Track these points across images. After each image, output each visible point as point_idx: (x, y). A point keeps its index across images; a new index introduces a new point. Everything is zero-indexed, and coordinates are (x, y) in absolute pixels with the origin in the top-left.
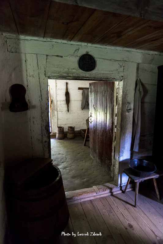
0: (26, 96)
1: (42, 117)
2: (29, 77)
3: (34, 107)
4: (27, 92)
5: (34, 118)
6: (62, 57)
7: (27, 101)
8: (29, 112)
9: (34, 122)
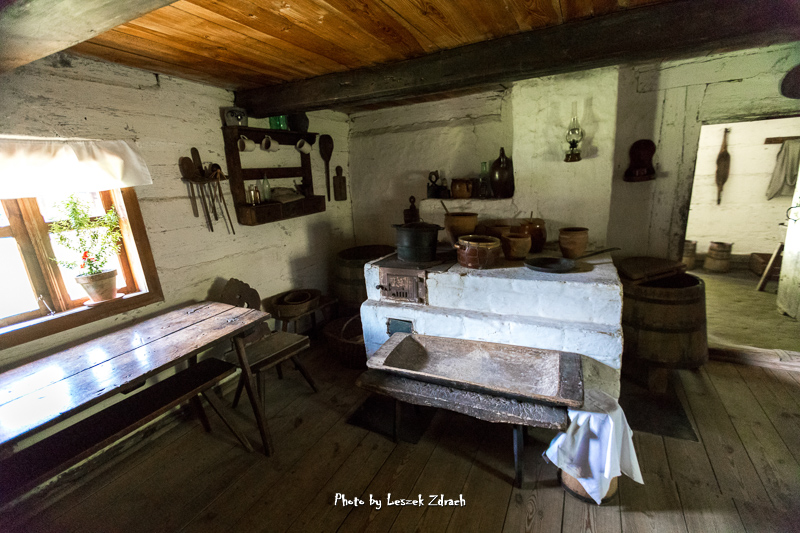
0: (654, 158)
1: (676, 192)
2: (664, 127)
3: (665, 175)
4: (657, 152)
5: (661, 193)
6: (740, 80)
7: (654, 165)
8: (654, 183)
9: (659, 200)
